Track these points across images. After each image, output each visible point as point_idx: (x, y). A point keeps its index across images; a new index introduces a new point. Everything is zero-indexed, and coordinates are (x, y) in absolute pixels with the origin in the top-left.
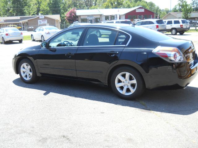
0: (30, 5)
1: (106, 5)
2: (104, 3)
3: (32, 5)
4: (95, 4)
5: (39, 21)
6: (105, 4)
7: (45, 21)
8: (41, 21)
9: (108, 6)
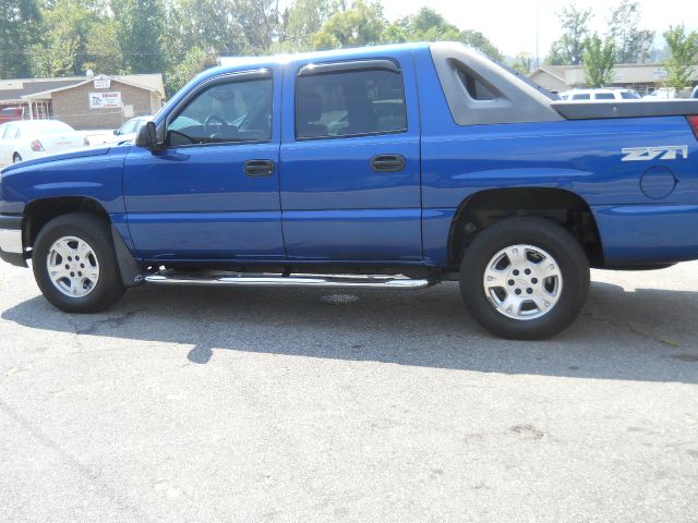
0: (50, 39)
1: (319, 42)
2: (312, 34)
3: (58, 41)
4: (283, 39)
5: (91, 95)
6: (315, 39)
7: (116, 96)
8: (100, 95)
9: (330, 43)
